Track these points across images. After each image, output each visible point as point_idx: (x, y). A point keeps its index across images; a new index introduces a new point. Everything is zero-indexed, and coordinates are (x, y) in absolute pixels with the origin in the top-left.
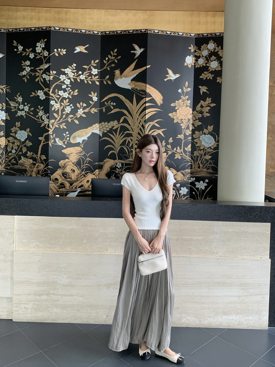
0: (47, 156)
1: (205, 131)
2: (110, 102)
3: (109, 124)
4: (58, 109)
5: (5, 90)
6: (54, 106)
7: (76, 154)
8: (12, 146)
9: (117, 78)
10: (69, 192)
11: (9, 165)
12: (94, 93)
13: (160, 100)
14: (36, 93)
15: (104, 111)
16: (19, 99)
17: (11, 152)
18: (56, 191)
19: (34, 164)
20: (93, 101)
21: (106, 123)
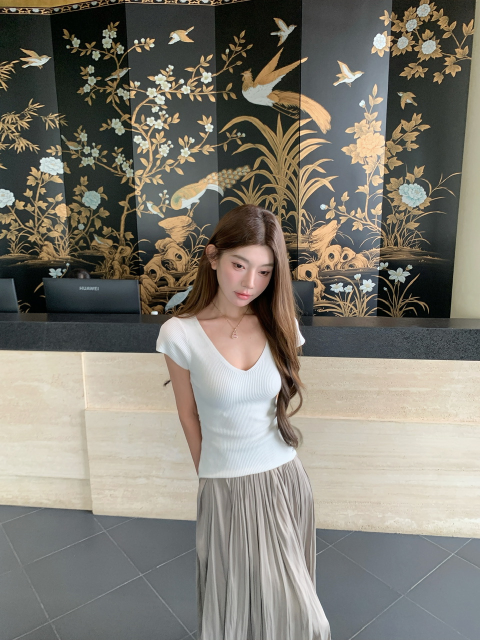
0: (135, 233)
1: (409, 176)
2: (235, 131)
3: (235, 172)
4: (147, 150)
5: (57, 122)
6: (141, 145)
7: (181, 229)
8: (78, 218)
9: (247, 87)
10: (175, 291)
11: (75, 250)
12: (208, 118)
13: (326, 122)
14: (108, 125)
15: (225, 148)
16: (83, 137)
17: (76, 228)
18: (154, 291)
19: (116, 248)
20: (206, 133)
21: (230, 171)
